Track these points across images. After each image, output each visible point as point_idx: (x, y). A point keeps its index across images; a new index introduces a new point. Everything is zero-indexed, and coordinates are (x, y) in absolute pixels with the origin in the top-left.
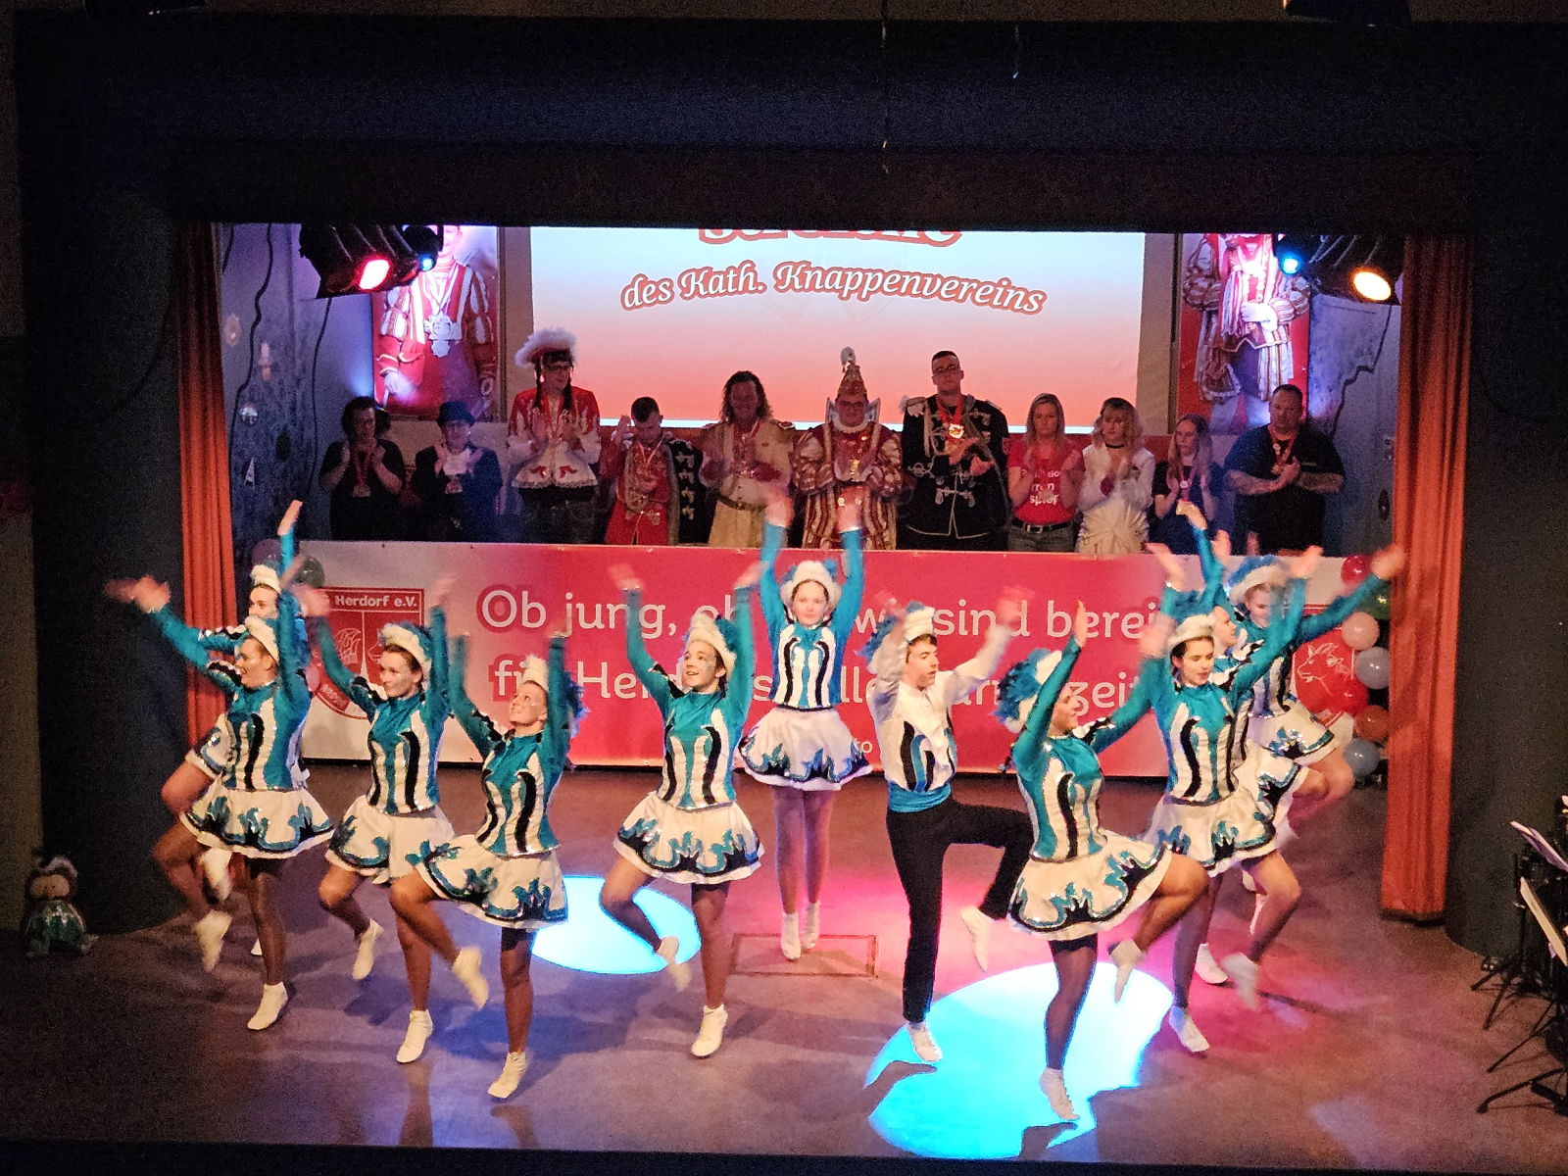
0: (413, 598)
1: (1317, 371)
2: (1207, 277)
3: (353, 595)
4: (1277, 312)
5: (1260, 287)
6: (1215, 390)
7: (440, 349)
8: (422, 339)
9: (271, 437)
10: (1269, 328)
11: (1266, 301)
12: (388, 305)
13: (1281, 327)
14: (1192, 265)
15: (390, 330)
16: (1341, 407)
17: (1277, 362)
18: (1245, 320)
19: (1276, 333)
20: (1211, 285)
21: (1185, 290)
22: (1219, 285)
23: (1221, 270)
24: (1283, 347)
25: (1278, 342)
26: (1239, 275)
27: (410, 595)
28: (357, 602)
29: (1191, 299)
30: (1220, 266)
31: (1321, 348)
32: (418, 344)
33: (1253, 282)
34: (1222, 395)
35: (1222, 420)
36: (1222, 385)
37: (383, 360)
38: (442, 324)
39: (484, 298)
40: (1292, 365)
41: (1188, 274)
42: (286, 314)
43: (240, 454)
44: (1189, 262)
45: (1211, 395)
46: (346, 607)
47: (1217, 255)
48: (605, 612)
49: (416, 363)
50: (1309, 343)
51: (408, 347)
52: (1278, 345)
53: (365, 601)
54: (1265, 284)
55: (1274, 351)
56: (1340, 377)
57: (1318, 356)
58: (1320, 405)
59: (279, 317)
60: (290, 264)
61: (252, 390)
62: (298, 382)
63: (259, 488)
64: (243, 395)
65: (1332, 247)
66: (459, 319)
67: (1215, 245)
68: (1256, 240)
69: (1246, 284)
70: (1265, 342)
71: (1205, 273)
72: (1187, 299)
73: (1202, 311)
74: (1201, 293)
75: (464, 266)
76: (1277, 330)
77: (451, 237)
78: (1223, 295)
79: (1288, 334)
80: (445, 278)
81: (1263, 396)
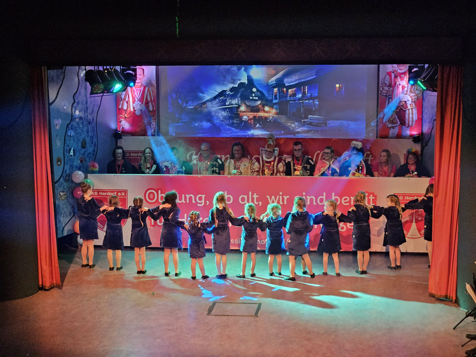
0: (124, 193)
1: (425, 117)
2: (388, 86)
3: (105, 192)
4: (411, 97)
5: (406, 89)
6: (391, 124)
7: (138, 113)
8: (132, 110)
9: (80, 141)
10: (409, 103)
11: (408, 94)
12: (121, 99)
13: (413, 103)
14: (383, 82)
15: (122, 107)
16: (433, 128)
17: (412, 114)
18: (401, 100)
19: (411, 105)
20: (389, 89)
21: (381, 91)
22: (392, 89)
23: (392, 84)
24: (414, 109)
25: (412, 108)
26: (399, 85)
27: (123, 192)
28: (106, 194)
29: (383, 94)
30: (392, 83)
31: (426, 109)
32: (132, 111)
33: (403, 87)
34: (393, 125)
35: (393, 134)
36: (393, 122)
37: (120, 117)
38: (138, 105)
39: (152, 96)
40: (417, 115)
41: (381, 85)
42: (85, 101)
43: (68, 146)
44: (382, 82)
45: (390, 125)
46: (103, 196)
47: (391, 79)
48: (185, 197)
49: (131, 117)
50: (422, 108)
51: (128, 112)
52: (412, 109)
53: (109, 194)
54: (407, 89)
55: (410, 110)
56: (432, 119)
57: (425, 111)
58: (426, 129)
59: (82, 102)
60: (86, 85)
61: (72, 125)
62: (89, 123)
63: (75, 157)
64: (69, 127)
65: (426, 74)
66: (144, 103)
67: (390, 76)
68: (404, 73)
69: (401, 88)
70: (407, 108)
71: (387, 85)
72: (382, 94)
73: (386, 98)
74: (386, 92)
75: (145, 86)
76: (412, 104)
77: (141, 77)
78: (393, 92)
79: (415, 105)
80: (139, 90)
81: (407, 125)
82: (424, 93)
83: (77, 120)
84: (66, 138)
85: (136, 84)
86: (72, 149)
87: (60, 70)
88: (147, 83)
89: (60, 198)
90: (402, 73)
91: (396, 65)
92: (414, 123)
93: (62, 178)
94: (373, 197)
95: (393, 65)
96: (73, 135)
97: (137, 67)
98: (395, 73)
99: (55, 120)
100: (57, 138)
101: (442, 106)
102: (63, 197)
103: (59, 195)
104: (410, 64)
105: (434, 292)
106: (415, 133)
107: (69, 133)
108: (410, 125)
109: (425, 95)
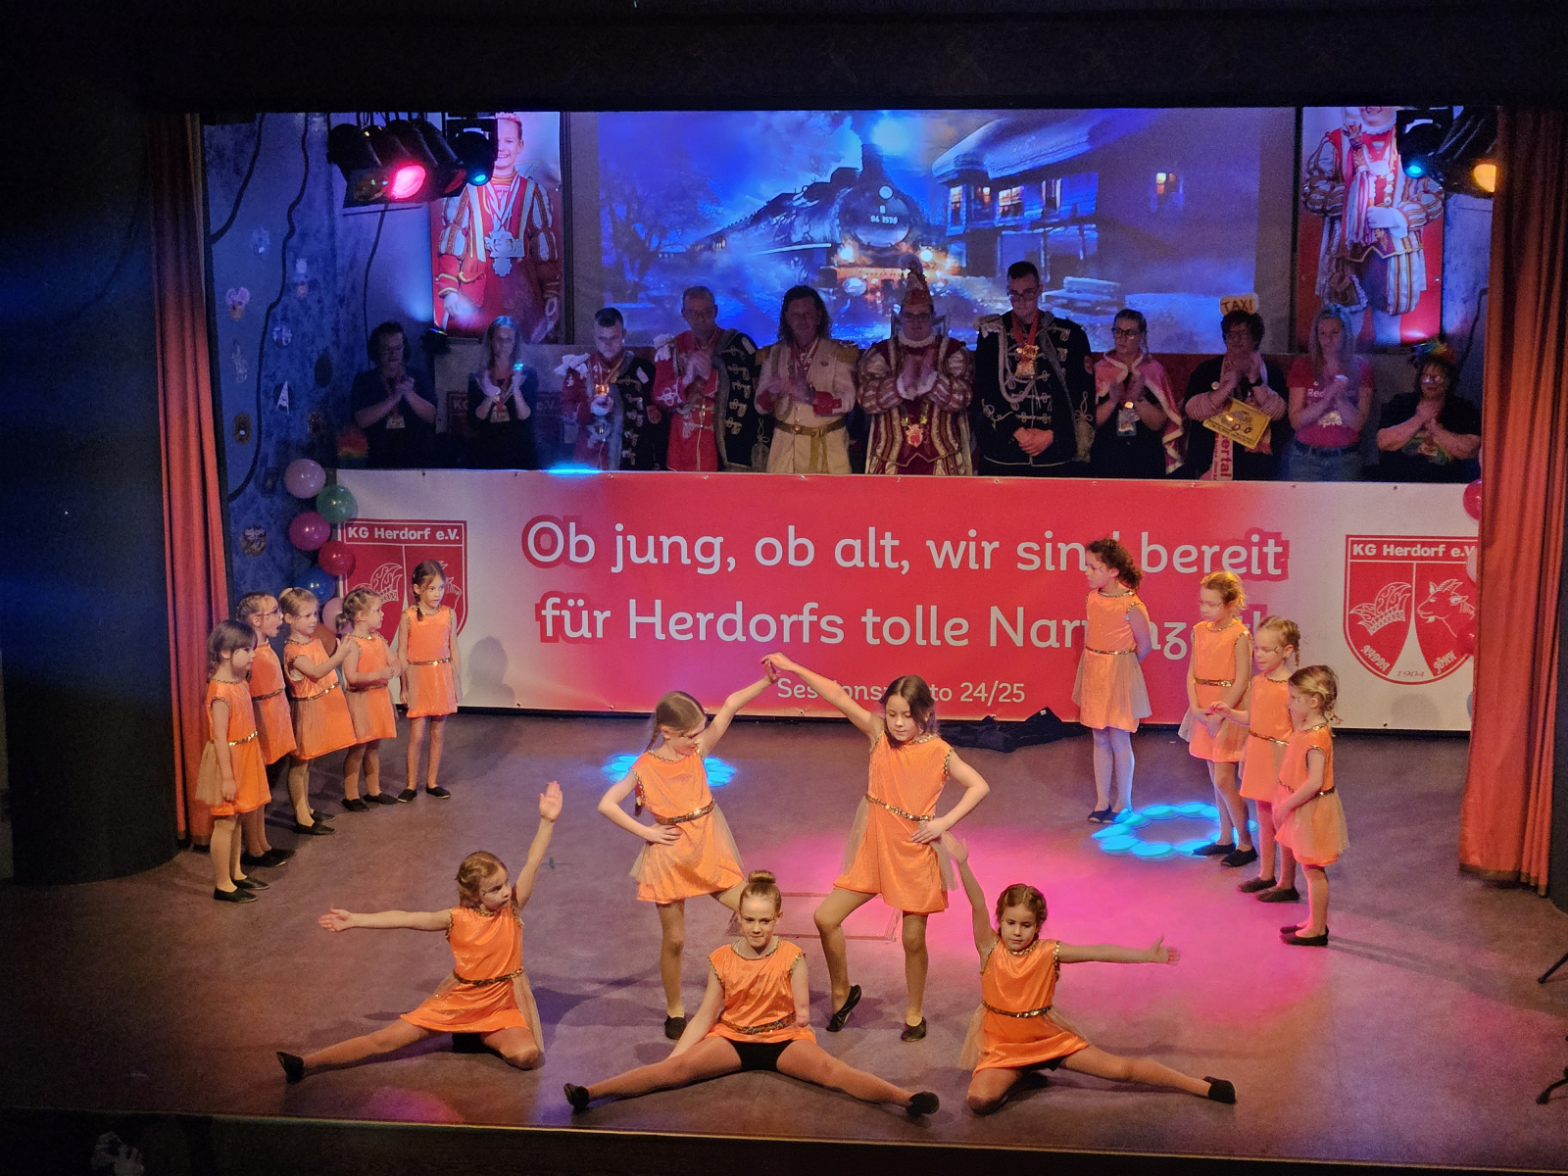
0: (456, 530)
1: (1452, 282)
2: (1329, 179)
3: (392, 528)
4: (1406, 216)
5: (1388, 189)
7: (502, 268)
8: (482, 257)
9: (310, 359)
10: (1399, 235)
11: (1395, 205)
12: (447, 221)
13: (1413, 237)
14: (1312, 166)
15: (450, 248)
17: (1409, 272)
18: (1373, 226)
19: (1406, 240)
20: (1333, 188)
21: (1304, 195)
22: (1343, 187)
24: (1414, 256)
25: (1409, 250)
26: (1365, 177)
27: (452, 528)
28: (398, 535)
29: (1313, 204)
30: (1344, 166)
31: (1456, 256)
32: (478, 261)
33: (1381, 184)
36: (1347, 298)
37: (442, 280)
38: (503, 242)
39: (548, 211)
40: (1424, 275)
41: (1308, 176)
42: (325, 230)
43: (272, 377)
46: (386, 540)
47: (1340, 155)
48: (658, 546)
49: (477, 282)
50: (1444, 252)
51: (468, 266)
52: (1409, 254)
53: (406, 534)
54: (1394, 186)
55: (1404, 259)
56: (1476, 284)
57: (1453, 263)
58: (1454, 320)
59: (318, 231)
60: (330, 175)
61: (285, 308)
62: (342, 301)
63: (294, 415)
64: (275, 314)
65: (1455, 138)
66: (522, 235)
67: (1338, 144)
68: (1383, 137)
69: (1373, 186)
70: (1395, 251)
71: (1326, 175)
72: (1308, 205)
73: (1324, 217)
74: (1323, 197)
75: (526, 178)
76: (1408, 237)
77: (512, 147)
78: (1347, 199)
79: (1420, 240)
80: (504, 192)
81: (1391, 310)
82: (1450, 201)
83: (302, 290)
84: (265, 349)
85: (496, 172)
86: (286, 386)
87: (244, 126)
88: (532, 169)
89: (246, 548)
90: (1378, 134)
91: (1356, 108)
92: (1415, 301)
93: (251, 484)
94: (1276, 545)
95: (1348, 108)
96: (289, 340)
97: (499, 115)
98: (1353, 136)
99: (230, 291)
100: (236, 352)
101: (1507, 247)
102: (254, 546)
103: (241, 539)
104: (1402, 105)
105: (1475, 860)
106: (1417, 334)
107: (274, 333)
108: (1403, 308)
109: (1451, 208)
